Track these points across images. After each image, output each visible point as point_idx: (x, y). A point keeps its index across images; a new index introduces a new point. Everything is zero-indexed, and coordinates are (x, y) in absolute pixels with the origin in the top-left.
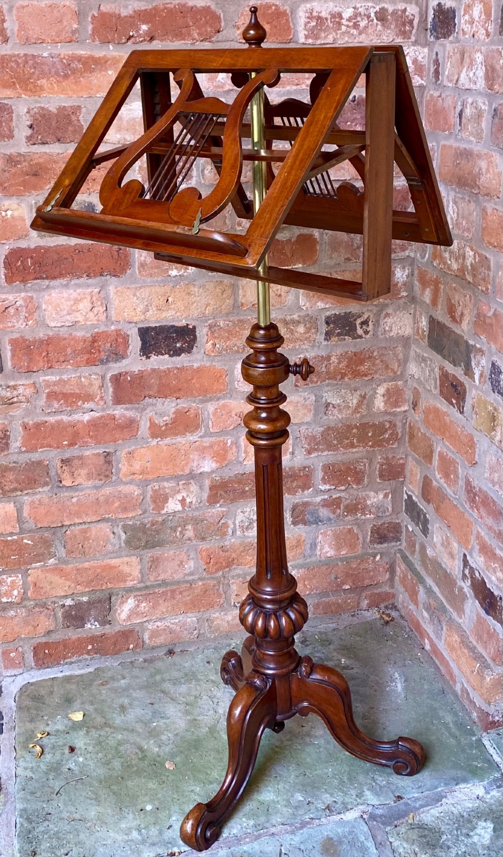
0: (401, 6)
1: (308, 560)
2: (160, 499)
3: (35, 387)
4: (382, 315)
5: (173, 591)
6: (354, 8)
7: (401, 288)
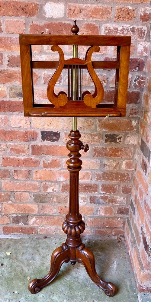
0: (140, 27)
1: (95, 216)
2: (45, 188)
3: (7, 146)
4: (127, 137)
5: (48, 218)
6: (122, 27)
7: (134, 128)
